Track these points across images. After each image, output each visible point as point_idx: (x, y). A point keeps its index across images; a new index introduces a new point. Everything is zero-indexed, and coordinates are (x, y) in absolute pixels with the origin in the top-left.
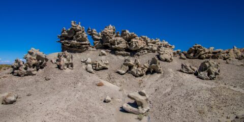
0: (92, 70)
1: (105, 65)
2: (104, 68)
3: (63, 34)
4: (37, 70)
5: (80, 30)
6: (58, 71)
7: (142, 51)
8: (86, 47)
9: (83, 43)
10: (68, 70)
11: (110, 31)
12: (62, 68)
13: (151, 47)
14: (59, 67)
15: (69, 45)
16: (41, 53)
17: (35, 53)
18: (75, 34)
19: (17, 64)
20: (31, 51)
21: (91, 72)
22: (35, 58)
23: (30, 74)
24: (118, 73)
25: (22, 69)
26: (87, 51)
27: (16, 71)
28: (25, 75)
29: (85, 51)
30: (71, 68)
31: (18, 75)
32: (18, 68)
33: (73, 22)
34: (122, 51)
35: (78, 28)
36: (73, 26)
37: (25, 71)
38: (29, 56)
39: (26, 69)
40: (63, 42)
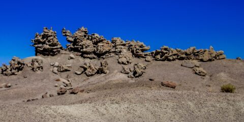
0: (56, 72)
1: (67, 68)
2: (66, 70)
3: (36, 39)
4: (18, 71)
5: (52, 36)
6: (32, 72)
7: (107, 54)
8: (58, 51)
9: (54, 47)
10: (39, 72)
11: (80, 34)
12: (34, 70)
13: (119, 49)
14: (33, 69)
15: (42, 49)
16: (20, 60)
17: (16, 60)
18: (47, 39)
19: (5, 67)
20: (14, 59)
21: (55, 73)
22: (16, 63)
23: (13, 74)
24: (76, 73)
25: (9, 71)
26: (58, 54)
27: (4, 72)
28: (10, 75)
29: (57, 54)
30: (42, 70)
31: (6, 75)
32: (5, 70)
33: (45, 28)
34: (90, 54)
35: (50, 34)
36: (45, 32)
37: (10, 72)
38: (13, 62)
39: (11, 70)
40: (36, 46)
